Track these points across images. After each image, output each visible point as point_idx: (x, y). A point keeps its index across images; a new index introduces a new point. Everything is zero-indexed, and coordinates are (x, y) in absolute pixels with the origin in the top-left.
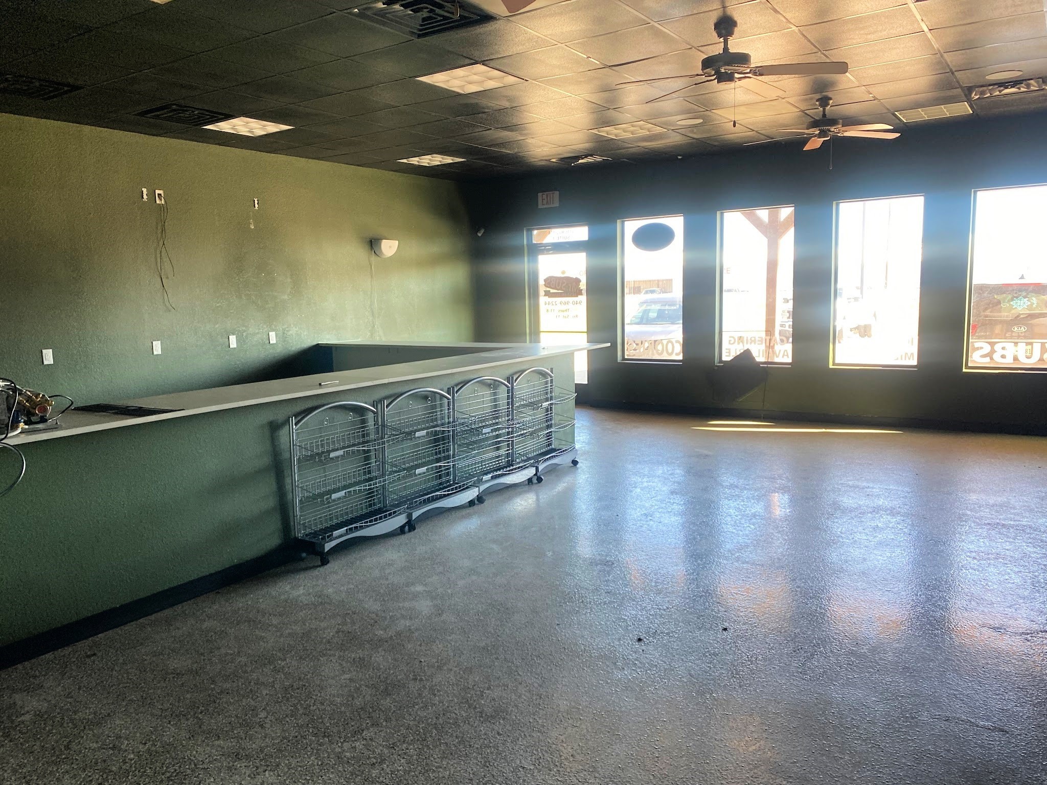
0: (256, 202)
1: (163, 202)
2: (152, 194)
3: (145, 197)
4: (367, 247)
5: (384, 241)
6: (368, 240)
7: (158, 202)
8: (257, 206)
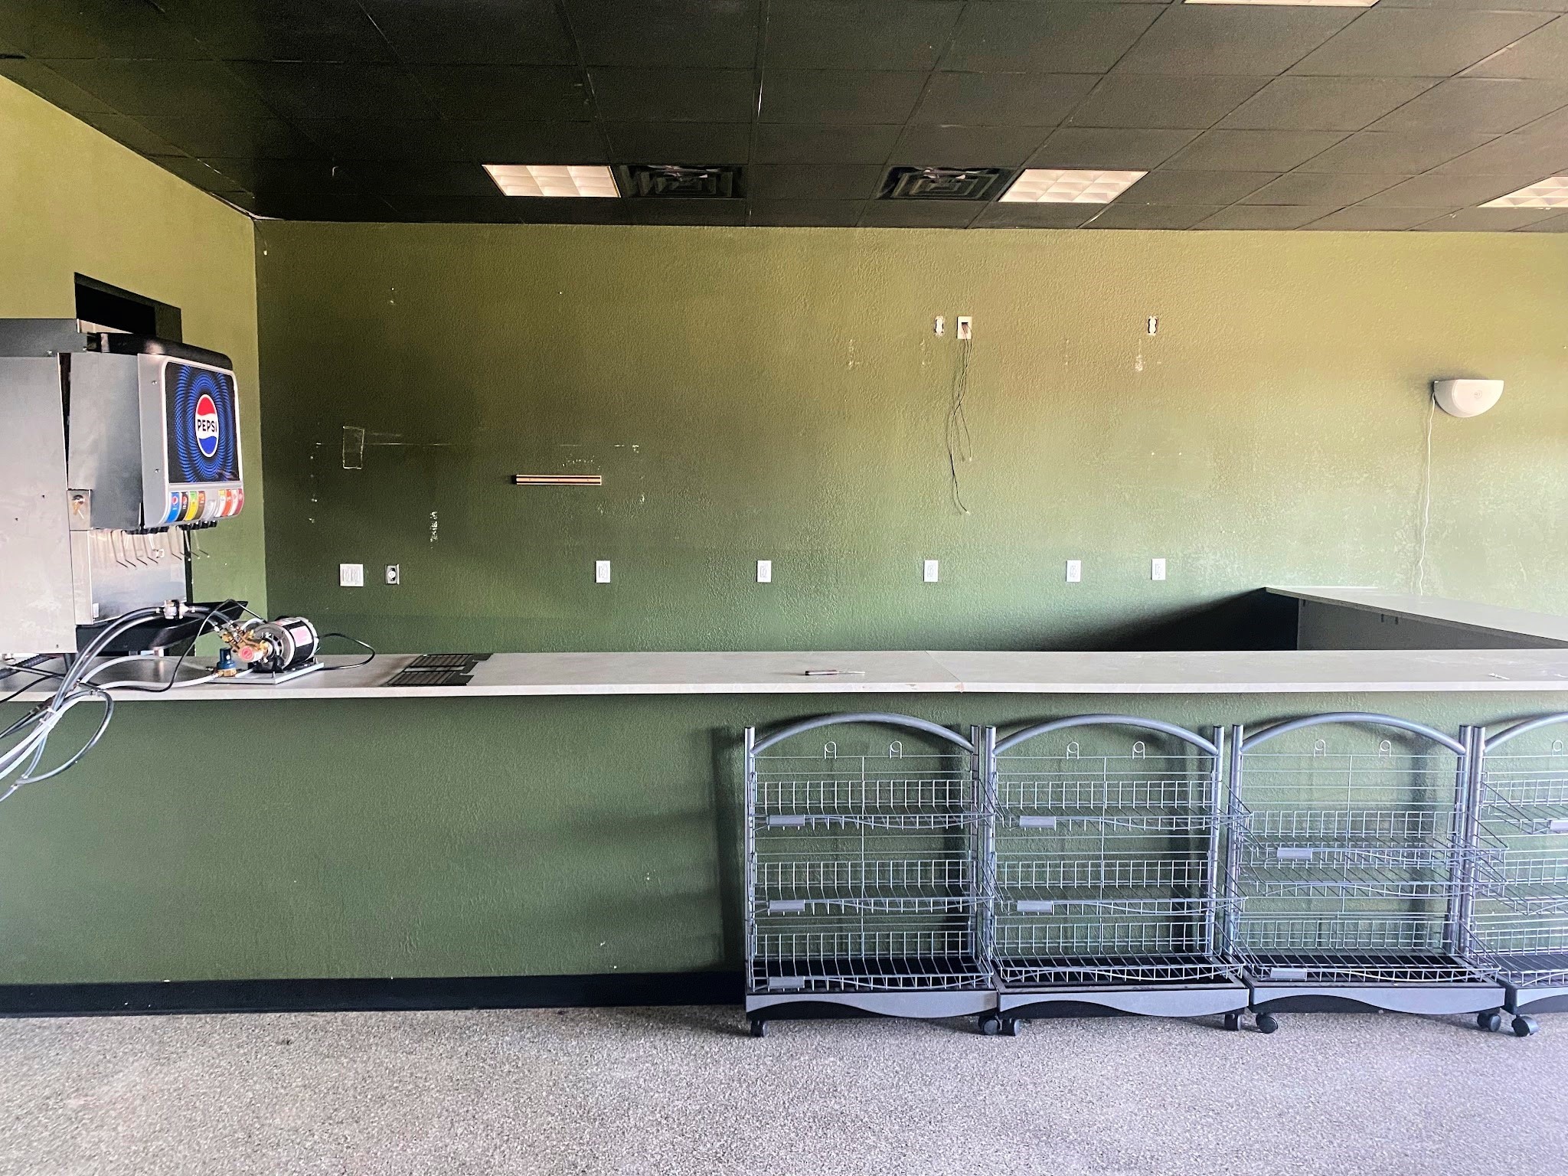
0: (1153, 322)
1: (969, 336)
2: (952, 326)
3: (939, 329)
4: (1421, 395)
5: (1459, 384)
6: (1426, 381)
7: (960, 336)
8: (1153, 328)
